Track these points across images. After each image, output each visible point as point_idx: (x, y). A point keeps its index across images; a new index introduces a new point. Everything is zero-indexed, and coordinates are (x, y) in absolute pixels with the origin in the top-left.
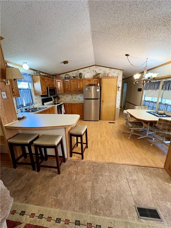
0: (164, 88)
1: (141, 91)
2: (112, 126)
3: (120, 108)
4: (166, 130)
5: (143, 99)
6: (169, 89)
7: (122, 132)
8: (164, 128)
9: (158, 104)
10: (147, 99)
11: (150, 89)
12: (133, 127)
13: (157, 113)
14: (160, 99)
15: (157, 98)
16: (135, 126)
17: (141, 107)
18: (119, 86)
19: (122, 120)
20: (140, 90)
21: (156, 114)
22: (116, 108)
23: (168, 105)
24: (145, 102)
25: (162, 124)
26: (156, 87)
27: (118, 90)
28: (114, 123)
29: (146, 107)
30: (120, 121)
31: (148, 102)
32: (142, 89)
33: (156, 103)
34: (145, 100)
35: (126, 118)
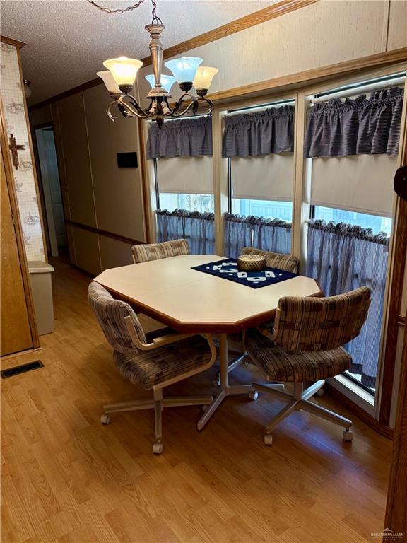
0: (232, 151)
1: (136, 166)
2: (33, 394)
3: (51, 269)
4: (316, 347)
5: (154, 207)
6: (250, 153)
7: (104, 419)
8: (308, 342)
9: (219, 222)
10: (169, 202)
11: (171, 157)
12: (166, 373)
13: (240, 269)
14: (224, 200)
15: (211, 198)
16: (172, 365)
17: (161, 248)
18: (13, 140)
19: (80, 334)
20: (128, 160)
21: (240, 275)
22: (31, 270)
23: (262, 224)
24: (163, 217)
25: (297, 327)
26: (197, 143)
27: (16, 164)
28: (36, 365)
29: (179, 245)
30: (67, 341)
31: (175, 219)
32: (135, 154)
33: (209, 217)
34: (162, 209)
35: (116, 335)
